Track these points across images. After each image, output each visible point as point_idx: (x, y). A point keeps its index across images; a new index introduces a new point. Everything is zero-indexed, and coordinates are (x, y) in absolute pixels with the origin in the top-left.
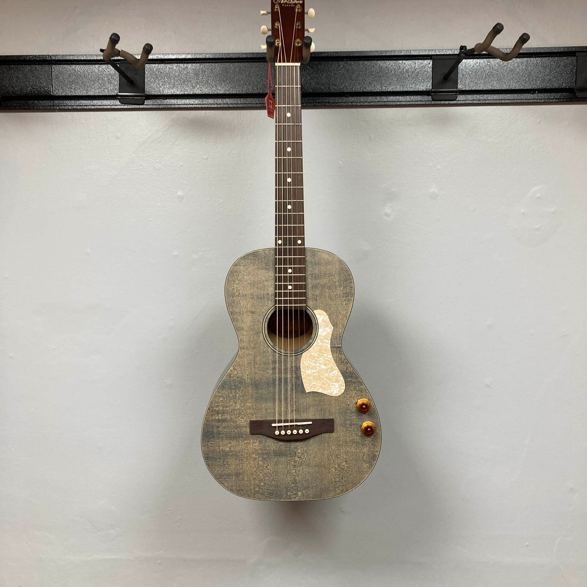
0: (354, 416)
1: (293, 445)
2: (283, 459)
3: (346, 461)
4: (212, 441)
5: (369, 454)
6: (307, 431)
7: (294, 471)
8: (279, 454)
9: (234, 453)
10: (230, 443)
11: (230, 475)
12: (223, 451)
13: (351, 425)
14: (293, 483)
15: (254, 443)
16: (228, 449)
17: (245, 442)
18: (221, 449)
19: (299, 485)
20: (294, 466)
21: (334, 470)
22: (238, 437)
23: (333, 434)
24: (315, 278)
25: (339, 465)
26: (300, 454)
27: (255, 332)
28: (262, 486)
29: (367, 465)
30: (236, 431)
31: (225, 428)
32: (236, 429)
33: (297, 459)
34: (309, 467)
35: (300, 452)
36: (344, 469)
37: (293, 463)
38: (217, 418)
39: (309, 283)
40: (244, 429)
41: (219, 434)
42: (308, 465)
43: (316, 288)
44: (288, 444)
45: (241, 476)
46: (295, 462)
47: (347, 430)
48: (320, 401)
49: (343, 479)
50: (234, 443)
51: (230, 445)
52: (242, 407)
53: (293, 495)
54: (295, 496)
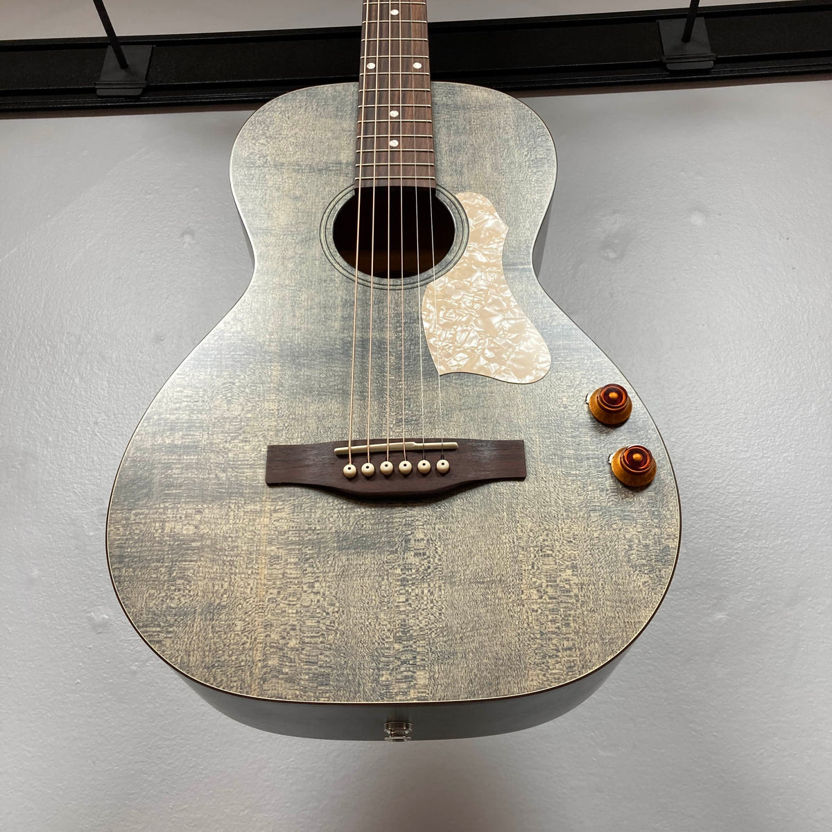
0: (586, 434)
1: (401, 515)
2: (368, 560)
3: (574, 567)
4: (145, 506)
5: (646, 546)
6: (443, 465)
7: (403, 598)
8: (355, 543)
9: (209, 542)
10: (199, 512)
11: (186, 614)
12: (174, 536)
13: (579, 459)
14: (398, 640)
15: (275, 511)
16: (188, 530)
17: (250, 507)
18: (167, 530)
19: (420, 646)
20: (404, 582)
21: (535, 596)
22: (225, 494)
23: (525, 484)
24: (457, 132)
25: (552, 580)
26: (422, 544)
27: (299, 238)
28: (292, 649)
29: (646, 578)
30: (223, 475)
31: (188, 467)
32: (224, 471)
33: (412, 559)
34: (453, 584)
35: (422, 536)
36: (568, 591)
37: (398, 571)
38: (168, 441)
39: (442, 142)
40: (248, 472)
41: (169, 486)
42: (450, 579)
43: (459, 151)
44: (384, 513)
45: (223, 617)
46: (406, 568)
47: (568, 474)
48: (479, 397)
49: (568, 625)
50: (211, 512)
51: (198, 517)
52: (249, 412)
53: (398, 681)
54: (404, 686)
